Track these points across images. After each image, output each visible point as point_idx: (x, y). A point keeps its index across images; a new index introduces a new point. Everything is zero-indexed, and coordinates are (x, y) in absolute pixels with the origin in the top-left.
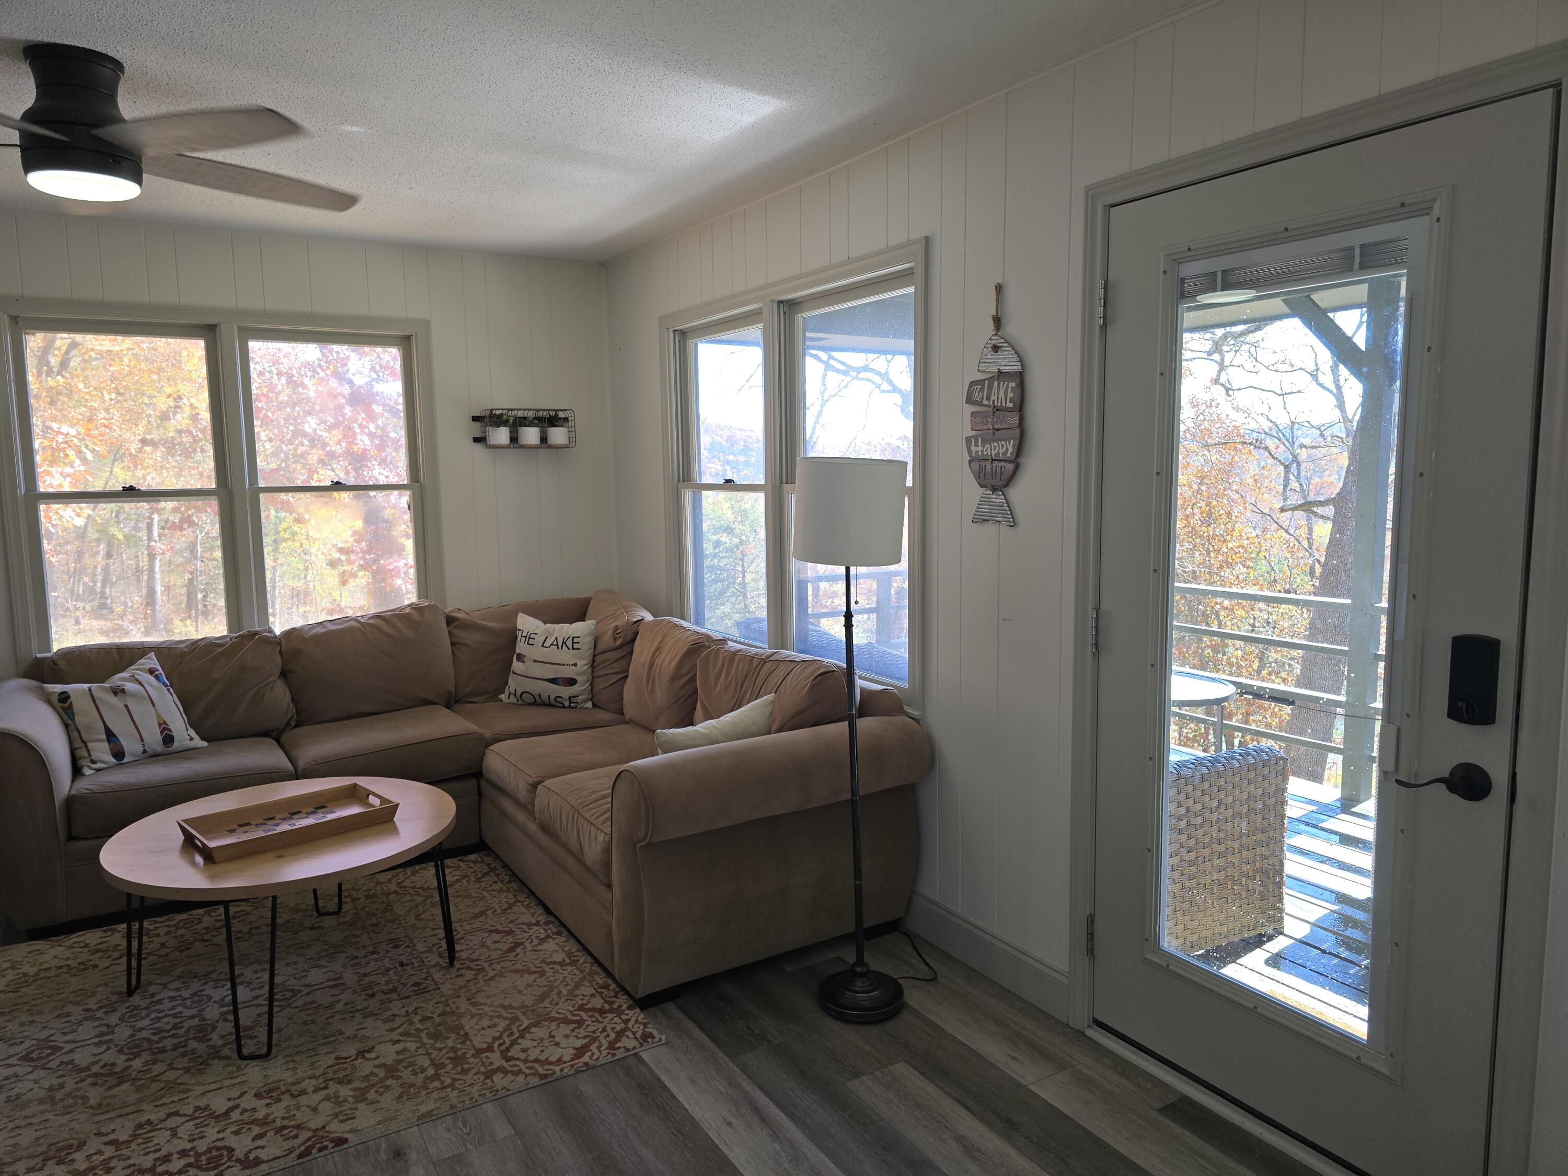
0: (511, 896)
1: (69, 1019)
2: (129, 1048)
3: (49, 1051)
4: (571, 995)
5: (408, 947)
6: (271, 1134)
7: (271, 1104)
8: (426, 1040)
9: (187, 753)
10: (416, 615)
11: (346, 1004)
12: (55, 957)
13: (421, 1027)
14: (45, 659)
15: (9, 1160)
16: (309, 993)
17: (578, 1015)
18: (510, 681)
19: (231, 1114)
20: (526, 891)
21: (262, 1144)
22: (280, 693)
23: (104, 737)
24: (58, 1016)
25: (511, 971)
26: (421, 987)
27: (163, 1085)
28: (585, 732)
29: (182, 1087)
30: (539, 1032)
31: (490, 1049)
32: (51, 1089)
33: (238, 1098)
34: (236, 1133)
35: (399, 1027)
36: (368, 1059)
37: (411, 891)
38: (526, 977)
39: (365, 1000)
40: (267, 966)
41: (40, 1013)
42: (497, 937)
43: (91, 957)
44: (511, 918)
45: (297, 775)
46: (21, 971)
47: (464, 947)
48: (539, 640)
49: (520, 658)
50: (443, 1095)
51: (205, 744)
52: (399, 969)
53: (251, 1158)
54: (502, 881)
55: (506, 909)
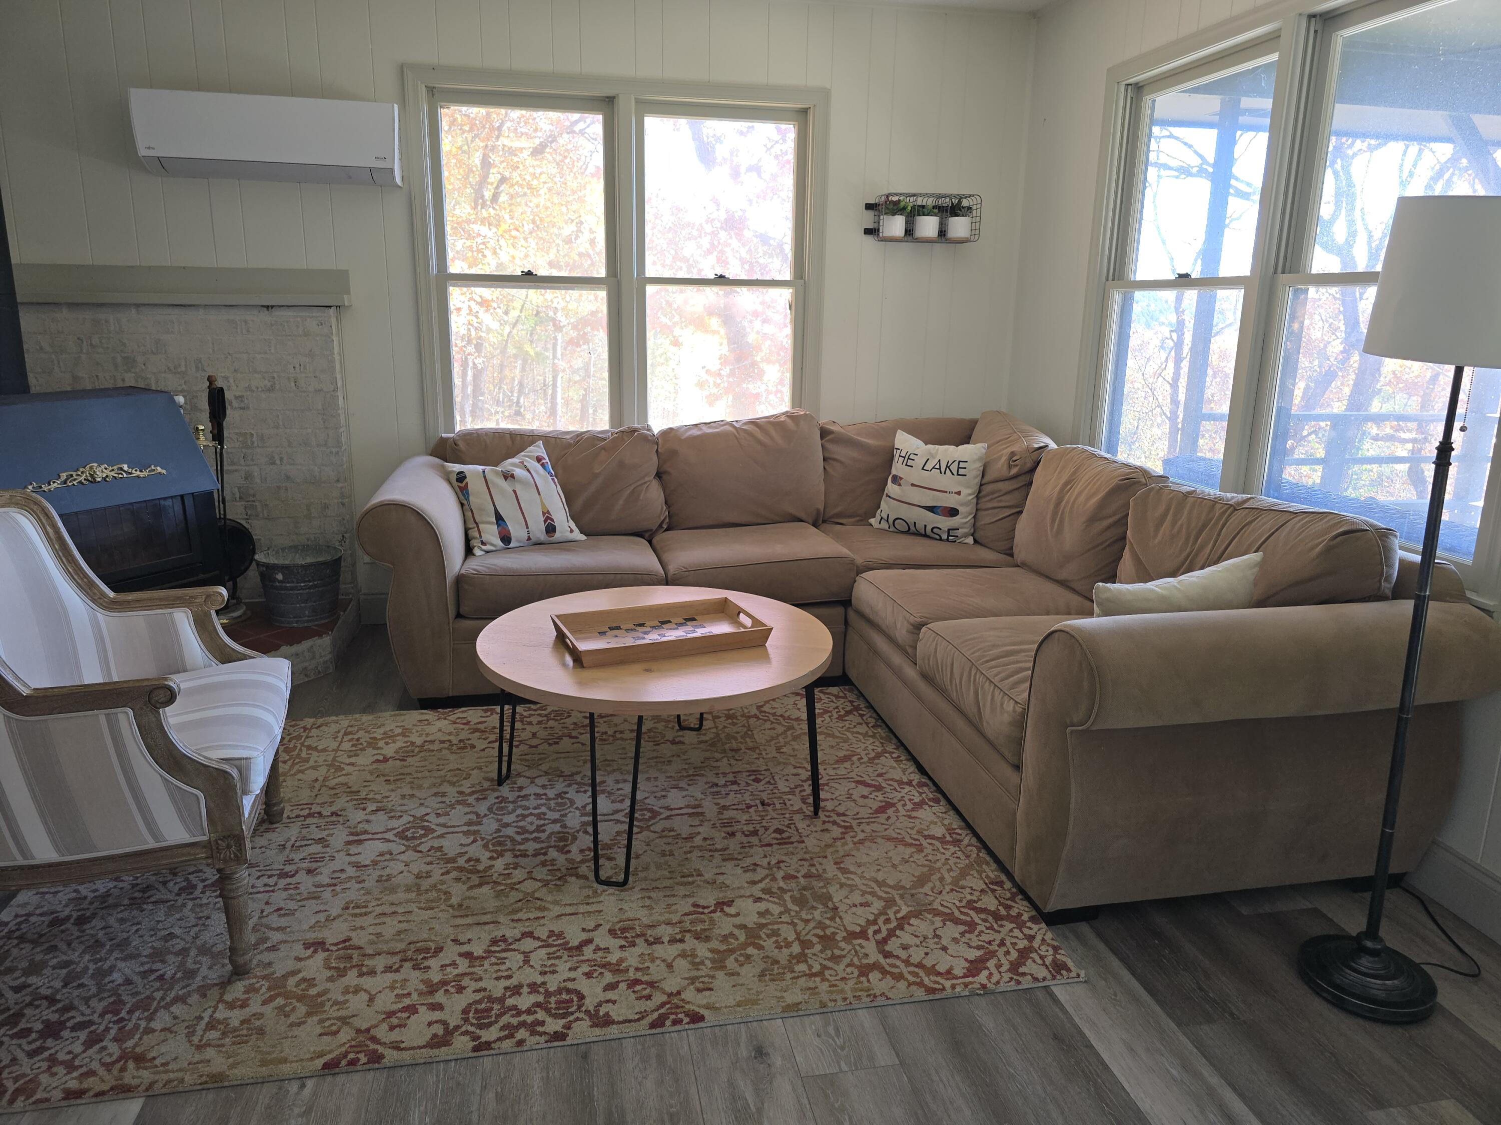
0: (877, 743)
1: (444, 799)
2: (494, 845)
3: (423, 832)
4: (956, 887)
5: (769, 782)
6: (623, 986)
7: (624, 946)
8: (790, 905)
9: (566, 545)
10: (790, 424)
11: (705, 839)
12: (440, 730)
13: (785, 887)
14: (447, 439)
15: (370, 951)
16: (668, 818)
17: (967, 914)
18: (883, 505)
19: (584, 948)
20: (894, 741)
21: (613, 998)
22: (654, 495)
23: (494, 520)
24: (435, 795)
25: (883, 837)
26: (784, 835)
27: (521, 896)
28: (968, 570)
29: (539, 902)
30: (921, 926)
31: (863, 934)
32: (418, 876)
33: (592, 931)
34: (588, 975)
35: (760, 881)
36: (727, 915)
37: (771, 718)
38: (901, 848)
39: (724, 838)
40: (631, 778)
41: (420, 787)
42: (865, 791)
43: (470, 736)
44: (880, 771)
45: (668, 581)
46: (410, 739)
47: (828, 796)
48: (919, 461)
49: (896, 480)
50: (811, 985)
51: (583, 537)
52: (760, 808)
53: (601, 1014)
54: (867, 724)
55: (874, 758)
